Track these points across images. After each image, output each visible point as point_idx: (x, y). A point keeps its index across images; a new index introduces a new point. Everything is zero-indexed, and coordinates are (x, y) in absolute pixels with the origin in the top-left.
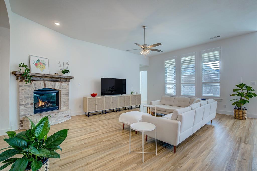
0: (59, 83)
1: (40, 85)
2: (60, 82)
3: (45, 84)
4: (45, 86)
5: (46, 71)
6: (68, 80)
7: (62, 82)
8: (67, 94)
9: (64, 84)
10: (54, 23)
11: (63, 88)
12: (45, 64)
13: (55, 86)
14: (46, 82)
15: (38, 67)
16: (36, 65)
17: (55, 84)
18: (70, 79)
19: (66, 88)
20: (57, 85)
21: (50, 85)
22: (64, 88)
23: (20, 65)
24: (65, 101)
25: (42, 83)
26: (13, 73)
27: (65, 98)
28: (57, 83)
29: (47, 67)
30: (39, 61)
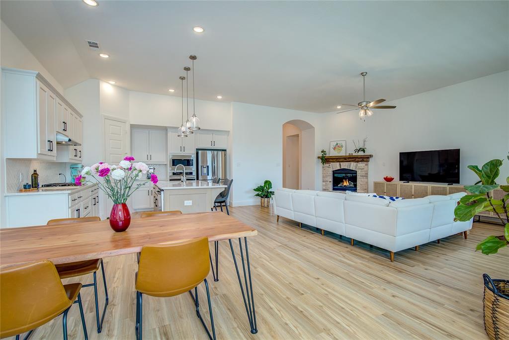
0: (355, 164)
1: (336, 166)
2: (355, 162)
3: (340, 165)
4: (340, 167)
5: (342, 153)
6: (365, 160)
7: (358, 162)
8: (366, 176)
9: (361, 165)
10: (336, 107)
11: (359, 169)
12: (342, 146)
13: (350, 166)
14: (341, 163)
15: (336, 149)
16: (334, 149)
17: (350, 164)
18: (368, 158)
19: (363, 169)
20: (352, 166)
21: (345, 165)
22: (361, 169)
23: (322, 152)
24: (362, 183)
25: (338, 164)
26: (319, 157)
27: (362, 180)
28: (352, 163)
29: (344, 149)
30: (337, 144)
